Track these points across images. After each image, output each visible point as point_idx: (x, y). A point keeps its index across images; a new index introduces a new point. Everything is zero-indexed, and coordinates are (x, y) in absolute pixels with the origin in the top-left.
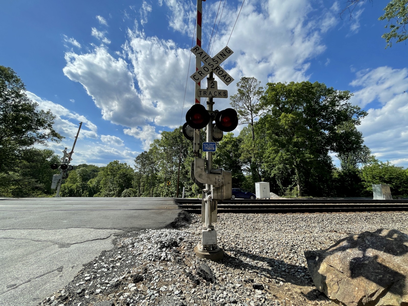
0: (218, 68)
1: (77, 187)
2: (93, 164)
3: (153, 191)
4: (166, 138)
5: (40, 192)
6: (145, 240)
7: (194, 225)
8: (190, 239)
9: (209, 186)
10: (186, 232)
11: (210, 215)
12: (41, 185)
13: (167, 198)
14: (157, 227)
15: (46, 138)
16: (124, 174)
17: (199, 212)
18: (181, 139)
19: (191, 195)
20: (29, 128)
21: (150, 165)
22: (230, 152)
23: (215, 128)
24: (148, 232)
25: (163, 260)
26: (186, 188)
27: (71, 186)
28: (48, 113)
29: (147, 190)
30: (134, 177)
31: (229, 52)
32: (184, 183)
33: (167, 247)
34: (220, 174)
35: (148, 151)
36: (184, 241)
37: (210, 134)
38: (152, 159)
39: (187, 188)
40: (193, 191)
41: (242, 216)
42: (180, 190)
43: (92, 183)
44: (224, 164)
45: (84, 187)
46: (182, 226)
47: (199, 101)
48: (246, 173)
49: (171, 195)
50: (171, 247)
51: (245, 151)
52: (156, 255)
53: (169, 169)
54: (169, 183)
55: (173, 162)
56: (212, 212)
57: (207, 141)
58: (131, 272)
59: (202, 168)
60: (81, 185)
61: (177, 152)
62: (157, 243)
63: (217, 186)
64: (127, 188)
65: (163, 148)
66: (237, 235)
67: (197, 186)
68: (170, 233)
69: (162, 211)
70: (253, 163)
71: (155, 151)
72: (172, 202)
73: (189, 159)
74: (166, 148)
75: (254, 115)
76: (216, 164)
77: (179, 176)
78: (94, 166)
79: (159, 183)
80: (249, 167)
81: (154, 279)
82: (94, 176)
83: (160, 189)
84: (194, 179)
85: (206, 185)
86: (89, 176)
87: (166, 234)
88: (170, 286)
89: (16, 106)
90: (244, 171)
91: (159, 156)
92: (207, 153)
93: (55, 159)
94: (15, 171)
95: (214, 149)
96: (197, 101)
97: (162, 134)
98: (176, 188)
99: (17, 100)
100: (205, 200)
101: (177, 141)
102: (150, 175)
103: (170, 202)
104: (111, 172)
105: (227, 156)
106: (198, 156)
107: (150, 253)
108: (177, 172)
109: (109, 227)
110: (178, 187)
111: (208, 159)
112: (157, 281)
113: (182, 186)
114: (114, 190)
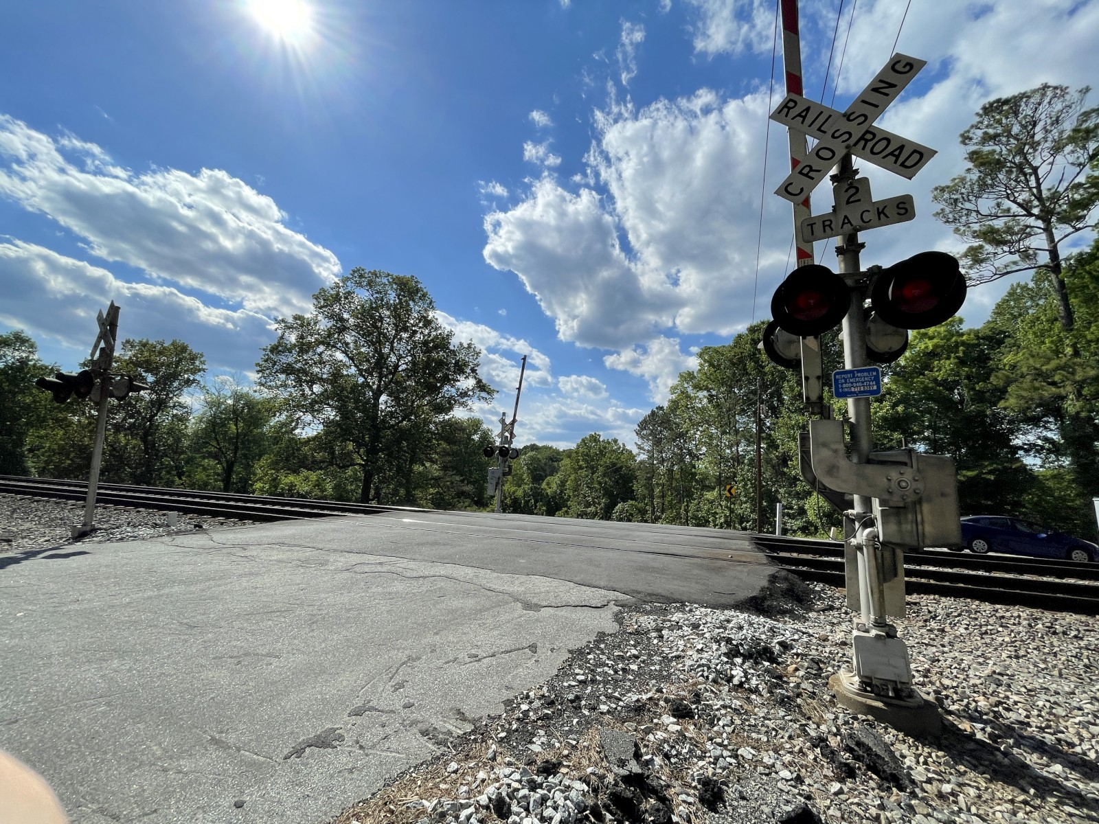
0: (869, 136)
1: (525, 494)
2: (550, 444)
3: (687, 511)
4: (711, 365)
5: (468, 502)
6: (685, 628)
7: (822, 617)
8: (814, 652)
9: (867, 502)
10: (798, 630)
11: (876, 590)
12: (469, 488)
13: (730, 532)
14: (712, 601)
15: (469, 396)
16: (614, 464)
17: (839, 582)
18: (756, 362)
19: (805, 530)
20: (446, 380)
21: (674, 440)
22: (950, 386)
23: (874, 321)
24: (691, 611)
25: (738, 686)
26: (785, 507)
27: (514, 493)
28: (469, 346)
29: (672, 507)
30: (638, 473)
31: (908, 68)
32: (777, 491)
33: (746, 657)
34: (905, 464)
35: (666, 405)
36: (794, 651)
37: (858, 343)
38: (678, 425)
39: (791, 508)
40: (811, 515)
41: (1023, 615)
42: (766, 511)
43: (551, 485)
44: (928, 428)
45: (538, 495)
46: (784, 613)
47: (809, 252)
48: (1038, 461)
49: (741, 523)
50: (757, 658)
51: (1023, 376)
52: (718, 667)
53: (728, 451)
54: (733, 491)
55: (737, 432)
56: (885, 580)
57: (848, 366)
58: (664, 690)
59: (834, 447)
60: (531, 489)
61: (749, 403)
62: (718, 642)
63: (896, 500)
64: (624, 500)
65: (705, 393)
66: (1002, 675)
67: (823, 503)
68: (751, 624)
69: (720, 563)
70: (1076, 418)
71: (682, 403)
72: (746, 544)
73: (789, 417)
74: (714, 393)
75: (1060, 230)
76: (895, 430)
77: (760, 470)
78: (551, 448)
79: (702, 490)
80: (1054, 435)
81: (721, 723)
82: (554, 471)
83: (706, 507)
84: (811, 479)
85: (856, 497)
86: (544, 471)
87: (739, 623)
88: (763, 754)
89: (425, 343)
90: (1027, 451)
91: (697, 418)
92: (850, 401)
93: (485, 436)
94: (433, 462)
95: (875, 388)
96: (802, 254)
97: (701, 355)
98: (755, 505)
99: (426, 332)
100: (854, 541)
101: (745, 369)
102: (676, 467)
103: (739, 542)
104: (586, 461)
105: (934, 401)
106: (821, 413)
107: (704, 661)
108: (751, 460)
109: (602, 584)
110: (761, 503)
111: (857, 419)
112: (729, 729)
113: (773, 500)
114: (594, 503)
